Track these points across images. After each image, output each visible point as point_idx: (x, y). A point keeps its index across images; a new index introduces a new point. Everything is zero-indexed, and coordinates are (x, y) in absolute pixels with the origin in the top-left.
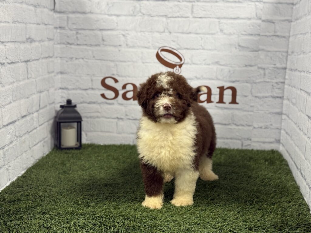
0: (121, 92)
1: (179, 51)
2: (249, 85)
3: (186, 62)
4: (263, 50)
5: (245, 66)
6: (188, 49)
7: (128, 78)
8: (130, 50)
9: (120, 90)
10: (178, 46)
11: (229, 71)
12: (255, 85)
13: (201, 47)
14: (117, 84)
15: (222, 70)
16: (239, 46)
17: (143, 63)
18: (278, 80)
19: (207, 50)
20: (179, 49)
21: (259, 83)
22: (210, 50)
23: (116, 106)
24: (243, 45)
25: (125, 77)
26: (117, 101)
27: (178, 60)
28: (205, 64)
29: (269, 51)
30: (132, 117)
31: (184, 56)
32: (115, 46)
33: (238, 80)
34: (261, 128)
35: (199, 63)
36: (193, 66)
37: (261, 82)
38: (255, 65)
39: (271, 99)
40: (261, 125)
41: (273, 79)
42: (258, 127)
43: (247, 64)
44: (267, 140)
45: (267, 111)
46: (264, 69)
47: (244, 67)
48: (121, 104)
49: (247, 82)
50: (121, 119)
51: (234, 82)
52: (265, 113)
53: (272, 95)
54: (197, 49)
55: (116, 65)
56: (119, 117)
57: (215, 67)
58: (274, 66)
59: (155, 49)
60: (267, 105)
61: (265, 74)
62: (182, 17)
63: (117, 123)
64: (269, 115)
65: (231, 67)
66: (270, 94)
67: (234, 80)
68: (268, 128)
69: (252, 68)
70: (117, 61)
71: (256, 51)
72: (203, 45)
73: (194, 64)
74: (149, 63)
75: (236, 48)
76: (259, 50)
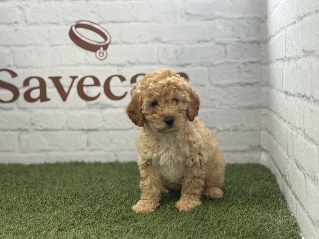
0: (22, 91)
1: (102, 25)
2: (205, 69)
3: (113, 41)
4: (220, 17)
5: (197, 41)
6: (114, 22)
7: (31, 70)
8: (32, 28)
9: (21, 88)
10: (100, 19)
11: (176, 51)
12: (214, 68)
13: (132, 19)
14: (16, 79)
15: (165, 49)
16: (187, 13)
17: (52, 46)
18: (245, 60)
19: (142, 22)
20: (101, 23)
21: (219, 65)
22: (146, 22)
23: (16, 112)
24: (192, 12)
25: (27, 67)
26: (17, 104)
27: (102, 40)
28: (141, 43)
29: (229, 19)
30: (41, 126)
31: (110, 33)
32: (9, 24)
33: (189, 62)
34: (228, 130)
35: (132, 41)
36: (124, 46)
37: (222, 63)
38: (212, 40)
39: (238, 87)
40: (228, 126)
41: (239, 59)
42: (224, 130)
43: (200, 39)
44: (239, 148)
45: (234, 104)
46: (225, 45)
47: (196, 43)
48: (24, 109)
49: (202, 65)
50: (25, 130)
51: (183, 66)
52: (232, 108)
53: (239, 81)
54: (128, 22)
55: (13, 52)
56: (22, 127)
57: (155, 46)
58: (237, 39)
59: (68, 25)
60: (234, 97)
61: (226, 52)
63: (19, 137)
64: (238, 111)
65: (178, 44)
66: (236, 80)
67: (183, 63)
68: (238, 130)
69: (208, 45)
70: (13, 45)
71: (211, 19)
72: (135, 15)
73: (124, 43)
74: (60, 45)
75: (182, 17)
76: (216, 18)
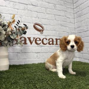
5: (63, 31)
10: (42, 23)
16: (61, 25)
19: (51, 25)
28: (51, 30)
29: (69, 27)
30: (24, 52)
51: (60, 37)
54: (48, 25)
56: (18, 52)
58: (71, 32)
59: (33, 24)
62: (42, 13)
63: (17, 55)
65: (59, 32)
69: (65, 33)
71: (66, 27)
73: (47, 30)
74: (31, 29)
